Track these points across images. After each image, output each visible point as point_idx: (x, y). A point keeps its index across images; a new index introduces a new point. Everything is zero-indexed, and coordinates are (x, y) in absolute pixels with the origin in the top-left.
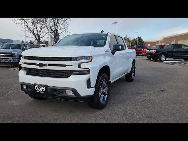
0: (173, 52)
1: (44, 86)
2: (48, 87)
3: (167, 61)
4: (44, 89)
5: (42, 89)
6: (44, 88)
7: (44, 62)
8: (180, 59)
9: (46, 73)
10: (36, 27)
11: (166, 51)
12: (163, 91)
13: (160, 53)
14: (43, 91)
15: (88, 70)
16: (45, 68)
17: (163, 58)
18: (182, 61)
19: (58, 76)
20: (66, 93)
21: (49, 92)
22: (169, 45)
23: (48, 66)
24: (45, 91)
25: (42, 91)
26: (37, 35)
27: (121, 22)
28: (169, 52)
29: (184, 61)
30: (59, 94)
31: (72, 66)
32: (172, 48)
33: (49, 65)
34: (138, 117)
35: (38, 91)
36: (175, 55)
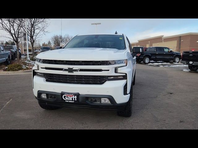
0: (155, 55)
1: (75, 95)
2: (80, 96)
3: (151, 64)
4: (75, 98)
5: (72, 98)
6: (76, 96)
7: (75, 67)
8: (161, 61)
9: (75, 79)
10: (13, 26)
11: (150, 54)
12: (171, 94)
13: (144, 55)
14: (74, 100)
15: (125, 74)
16: (75, 73)
17: (147, 60)
18: (164, 63)
19: (91, 82)
20: (101, 102)
21: (80, 100)
22: (151, 48)
23: (79, 71)
24: (76, 100)
25: (72, 100)
26: (14, 34)
27: (100, 24)
28: (152, 55)
29: (166, 63)
30: (92, 103)
31: (108, 70)
32: (155, 51)
33: (81, 70)
34: (172, 123)
35: (66, 100)
36: (158, 57)
